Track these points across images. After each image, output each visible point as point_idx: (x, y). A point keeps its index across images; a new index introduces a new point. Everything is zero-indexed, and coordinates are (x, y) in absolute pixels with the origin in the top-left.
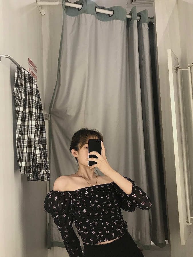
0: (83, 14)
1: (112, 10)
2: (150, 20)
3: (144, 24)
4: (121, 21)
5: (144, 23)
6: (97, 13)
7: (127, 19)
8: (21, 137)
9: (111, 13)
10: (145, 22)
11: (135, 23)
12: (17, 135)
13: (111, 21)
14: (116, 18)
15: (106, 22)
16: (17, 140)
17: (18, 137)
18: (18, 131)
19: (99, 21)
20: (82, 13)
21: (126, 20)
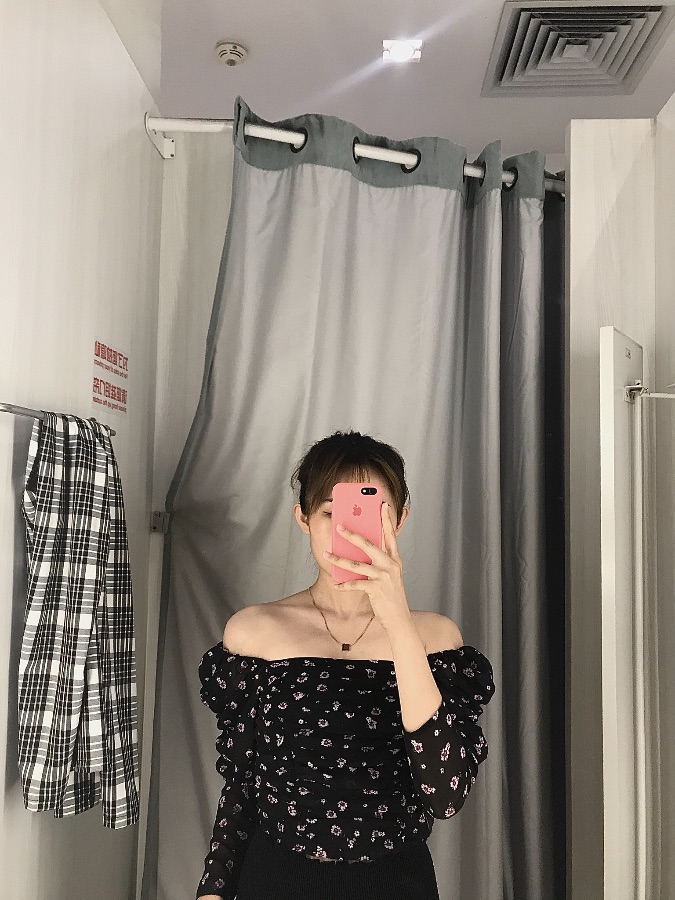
0: (307, 168)
1: (412, 151)
2: (549, 185)
3: (526, 203)
4: (444, 191)
5: (528, 200)
6: (359, 160)
7: (469, 180)
8: (37, 670)
9: (410, 160)
10: (531, 195)
11: (495, 197)
12: (23, 664)
13: (410, 189)
14: (426, 181)
15: (390, 191)
16: (21, 681)
17: (27, 669)
18: (26, 650)
19: (363, 187)
20: (304, 162)
21: (462, 186)
